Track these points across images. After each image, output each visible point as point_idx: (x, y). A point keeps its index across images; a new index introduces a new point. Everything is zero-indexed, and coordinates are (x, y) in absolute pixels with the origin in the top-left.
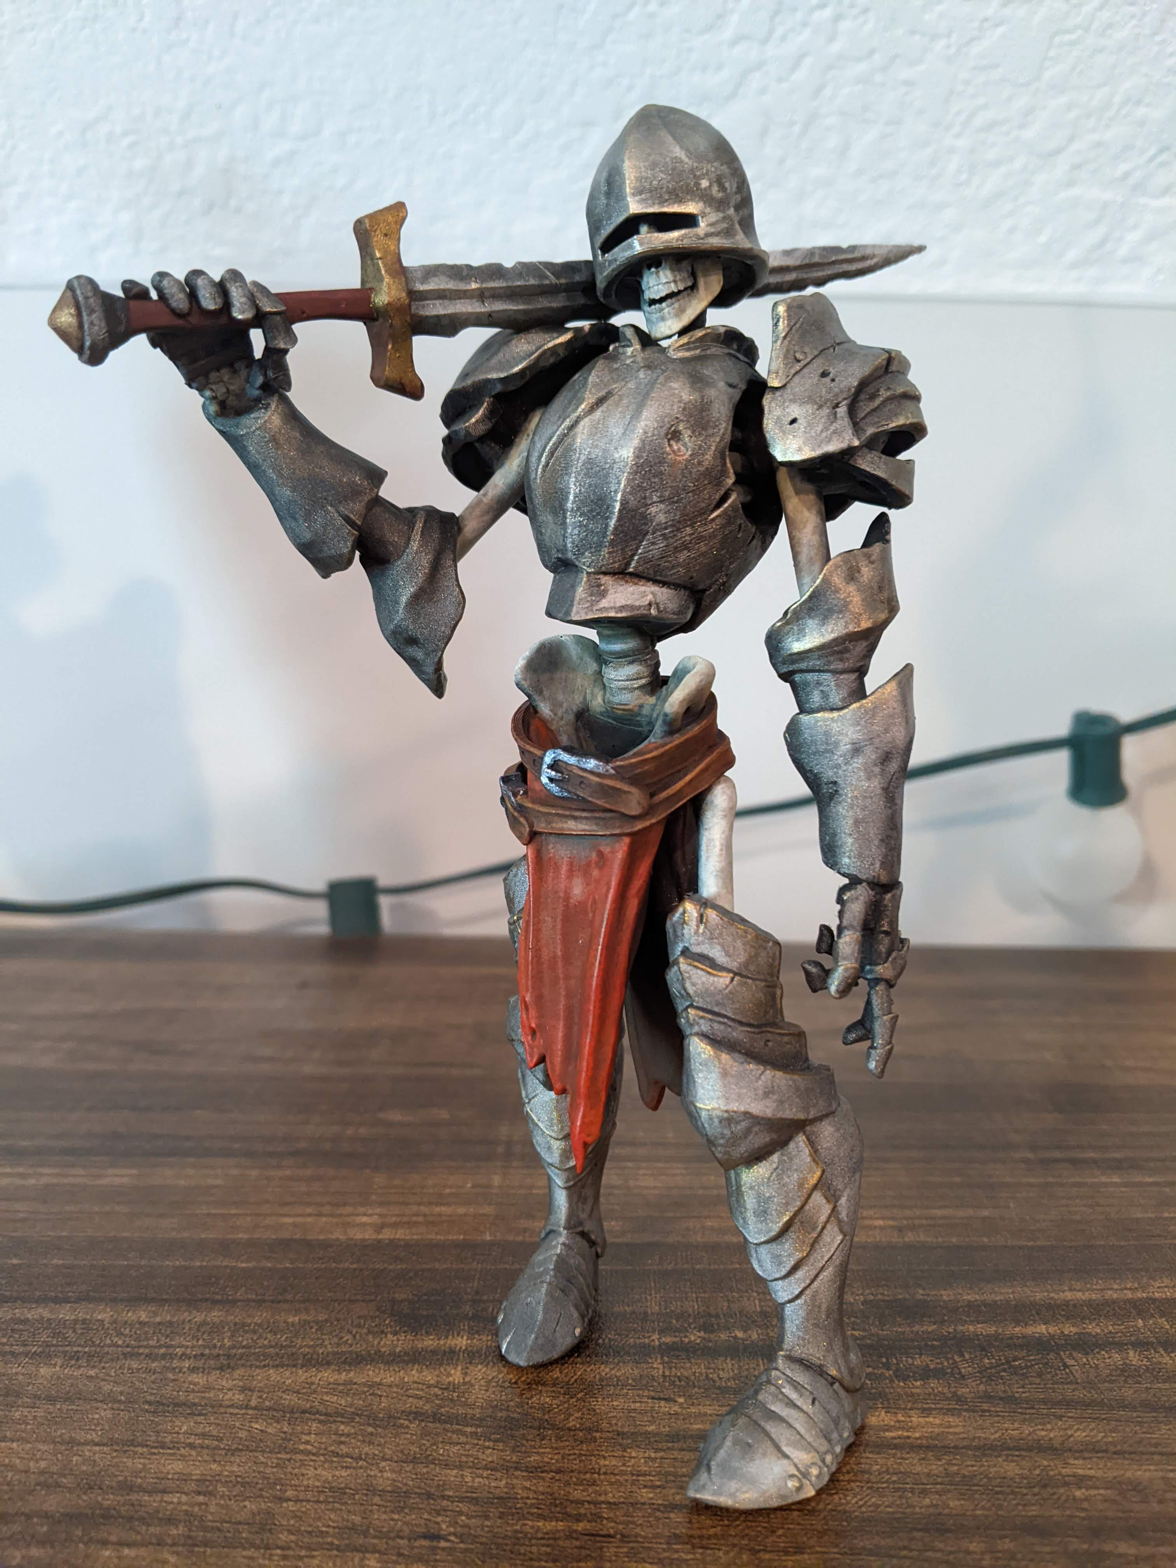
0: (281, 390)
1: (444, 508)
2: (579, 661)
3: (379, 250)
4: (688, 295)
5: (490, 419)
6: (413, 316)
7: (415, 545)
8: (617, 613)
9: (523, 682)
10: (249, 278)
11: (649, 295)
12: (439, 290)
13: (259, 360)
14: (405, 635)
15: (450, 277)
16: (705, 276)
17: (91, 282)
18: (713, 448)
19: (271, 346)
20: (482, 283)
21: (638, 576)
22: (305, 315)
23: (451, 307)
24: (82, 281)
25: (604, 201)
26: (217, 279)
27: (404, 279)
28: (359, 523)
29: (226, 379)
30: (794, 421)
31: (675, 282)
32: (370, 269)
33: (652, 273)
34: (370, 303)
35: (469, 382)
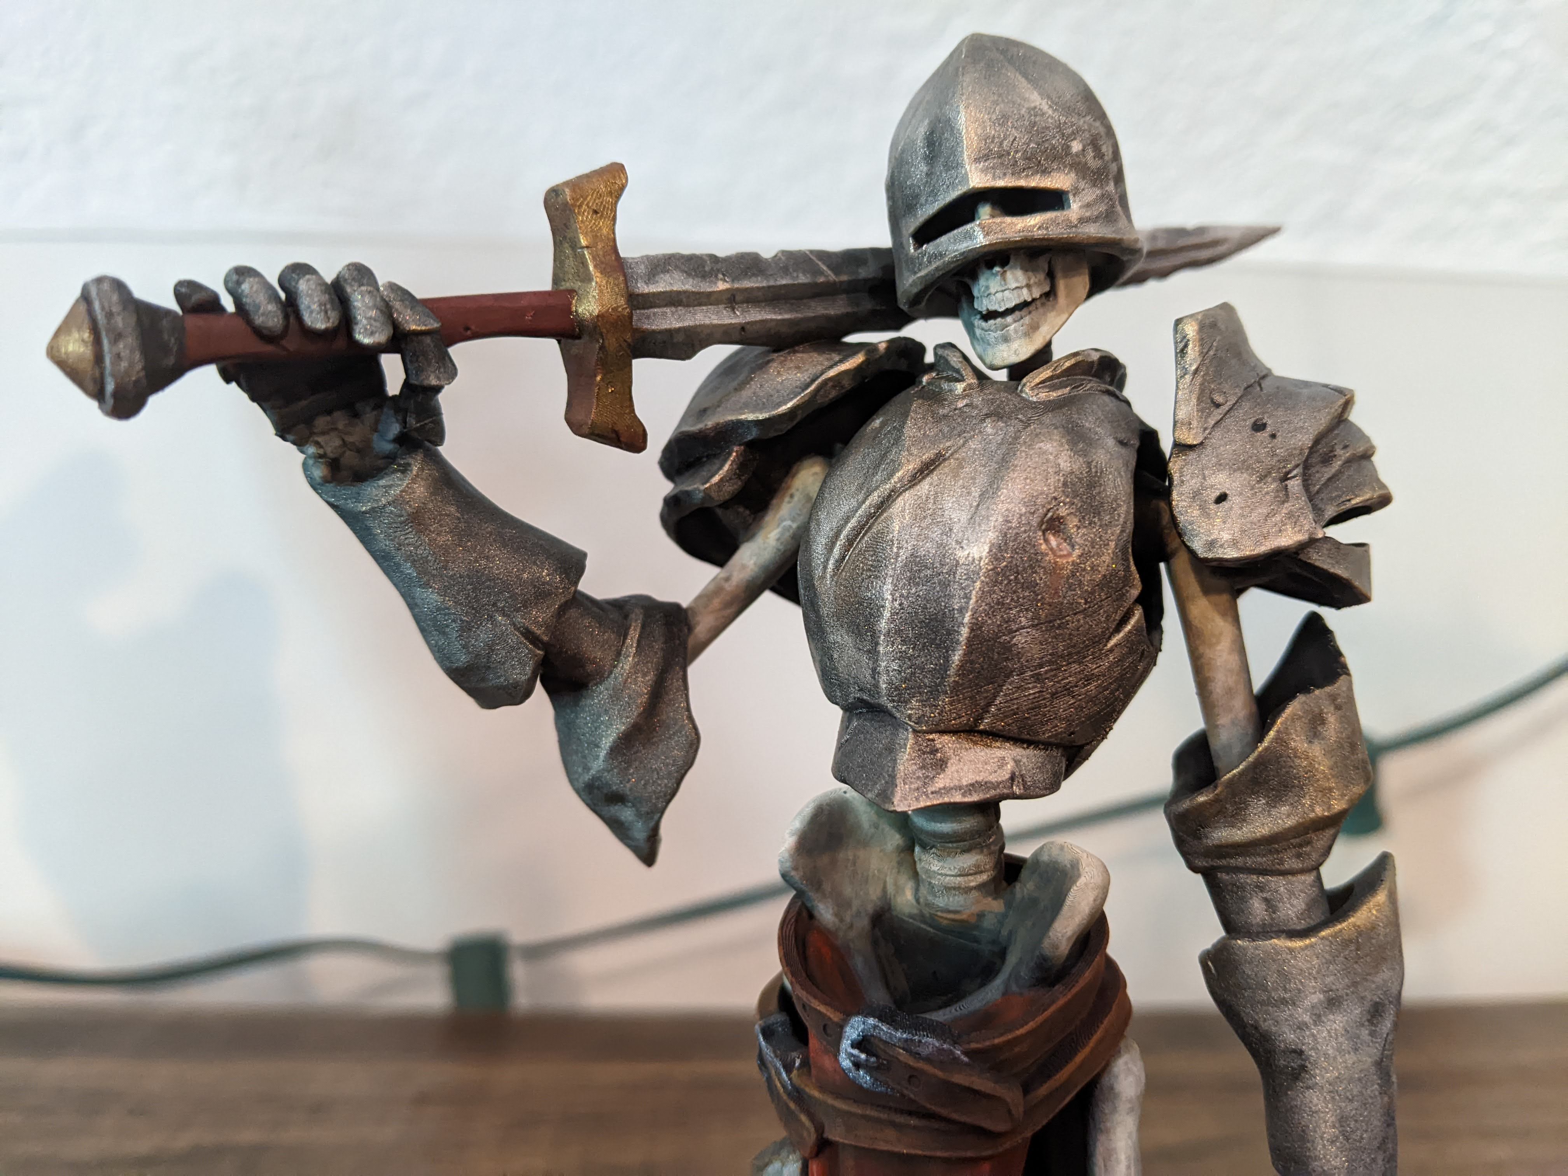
0: (427, 444)
1: (663, 596)
2: (873, 830)
3: (586, 235)
4: (1043, 304)
5: (739, 477)
6: (637, 330)
7: (627, 663)
8: (964, 795)
9: (793, 873)
10: (382, 279)
11: (984, 305)
12: (671, 292)
13: (394, 397)
14: (605, 791)
15: (689, 275)
16: (1066, 276)
17: (119, 286)
18: (1112, 544)
19: (414, 381)
20: (733, 281)
21: (994, 735)
22: (469, 333)
23: (688, 316)
24: (106, 286)
25: (924, 168)
26: (329, 278)
27: (621, 278)
28: (545, 638)
29: (340, 426)
30: (1222, 498)
31: (1028, 286)
32: (570, 263)
33: (996, 275)
34: (571, 313)
35: (710, 422)
